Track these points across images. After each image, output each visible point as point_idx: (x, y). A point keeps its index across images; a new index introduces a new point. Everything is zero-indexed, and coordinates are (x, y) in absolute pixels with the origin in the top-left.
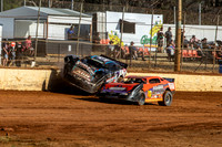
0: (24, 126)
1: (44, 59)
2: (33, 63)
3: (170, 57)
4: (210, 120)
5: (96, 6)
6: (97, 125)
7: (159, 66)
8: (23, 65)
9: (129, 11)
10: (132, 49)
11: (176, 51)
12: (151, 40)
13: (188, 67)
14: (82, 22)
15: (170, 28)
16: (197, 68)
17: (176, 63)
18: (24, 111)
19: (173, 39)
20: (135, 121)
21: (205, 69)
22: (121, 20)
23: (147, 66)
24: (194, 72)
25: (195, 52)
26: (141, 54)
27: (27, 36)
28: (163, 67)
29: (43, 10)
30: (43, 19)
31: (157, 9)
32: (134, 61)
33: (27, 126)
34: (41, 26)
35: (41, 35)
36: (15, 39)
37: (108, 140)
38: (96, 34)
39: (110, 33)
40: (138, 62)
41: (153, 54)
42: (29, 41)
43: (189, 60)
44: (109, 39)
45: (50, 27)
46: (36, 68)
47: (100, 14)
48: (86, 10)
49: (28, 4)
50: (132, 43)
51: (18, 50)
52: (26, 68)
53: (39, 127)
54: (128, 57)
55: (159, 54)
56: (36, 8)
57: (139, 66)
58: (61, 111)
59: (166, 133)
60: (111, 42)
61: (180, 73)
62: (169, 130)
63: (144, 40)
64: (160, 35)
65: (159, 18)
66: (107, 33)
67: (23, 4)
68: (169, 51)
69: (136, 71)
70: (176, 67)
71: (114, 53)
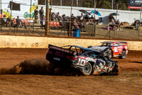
7: (36, 32)
10: (18, 21)
12: (30, 15)
13: (54, 33)
16: (60, 33)
17: (46, 30)
19: (45, 14)
21: (64, 34)
22: (11, 2)
23: (28, 32)
24: (58, 36)
25: (58, 23)
26: (24, 24)
28: (38, 32)
32: (20, 29)
39: (4, 10)
40: (22, 29)
41: (31, 24)
43: (54, 28)
44: (3, 14)
55: (35, 24)
57: (23, 32)
60: (4, 16)
61: (49, 36)
63: (26, 15)
64: (36, 12)
65: (35, 1)
66: (2, 10)
68: (42, 23)
69: (21, 35)
70: (46, 33)
71: (6, 23)
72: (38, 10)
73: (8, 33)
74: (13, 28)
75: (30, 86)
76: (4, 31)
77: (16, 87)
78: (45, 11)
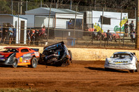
0: (40, 83)
1: (53, 41)
2: (47, 43)
3: (132, 39)
5: (86, 8)
6: (86, 82)
8: (40, 44)
9: (107, 11)
10: (108, 34)
11: (137, 36)
12: (120, 29)
14: (77, 18)
15: (132, 21)
17: (136, 43)
18: (41, 73)
19: (135, 28)
20: (111, 80)
22: (101, 16)
23: (118, 45)
26: (114, 38)
27: (42, 26)
28: (128, 46)
29: (53, 10)
30: (53, 16)
31: (125, 9)
32: (110, 42)
33: (42, 83)
34: (51, 20)
35: (51, 25)
36: (35, 28)
38: (86, 25)
39: (94, 24)
40: (113, 42)
41: (121, 38)
42: (44, 29)
44: (94, 28)
45: (57, 20)
47: (88, 13)
48: (80, 10)
49: (43, 6)
50: (108, 31)
51: (37, 35)
53: (50, 83)
54: (106, 39)
55: (125, 38)
56: (48, 9)
57: (113, 45)
58: (64, 73)
59: (130, 87)
60: (95, 30)
62: (132, 85)
63: (116, 29)
64: (126, 26)
65: (125, 15)
66: (92, 25)
67: (40, 6)
68: (132, 36)
69: (111, 49)
70: (136, 46)
71: (97, 37)
72: (129, 24)
73: (98, 46)
74: (104, 42)
76: (95, 44)
78: (135, 25)
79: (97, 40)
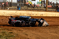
1: (11, 8)
2: (8, 9)
4: (55, 24)
10: (34, 5)
11: (46, 6)
12: (40, 3)
13: (49, 10)
16: (51, 10)
21: (54, 10)
23: (38, 10)
24: (51, 11)
25: (51, 6)
27: (7, 1)
28: (43, 10)
32: (35, 8)
35: (10, 1)
37: (28, 29)
39: (29, 1)
40: (36, 8)
41: (40, 7)
43: (50, 8)
46: (9, 10)
52: (6, 10)
55: (42, 7)
57: (36, 9)
59: (43, 27)
60: (29, 3)
61: (47, 11)
63: (38, 3)
64: (42, 1)
66: (28, 1)
70: (46, 10)
71: (30, 6)
73: (30, 10)
74: (32, 8)
75: (40, 32)
76: (29, 9)
77: (34, 32)
78: (46, 1)
79: (30, 7)
